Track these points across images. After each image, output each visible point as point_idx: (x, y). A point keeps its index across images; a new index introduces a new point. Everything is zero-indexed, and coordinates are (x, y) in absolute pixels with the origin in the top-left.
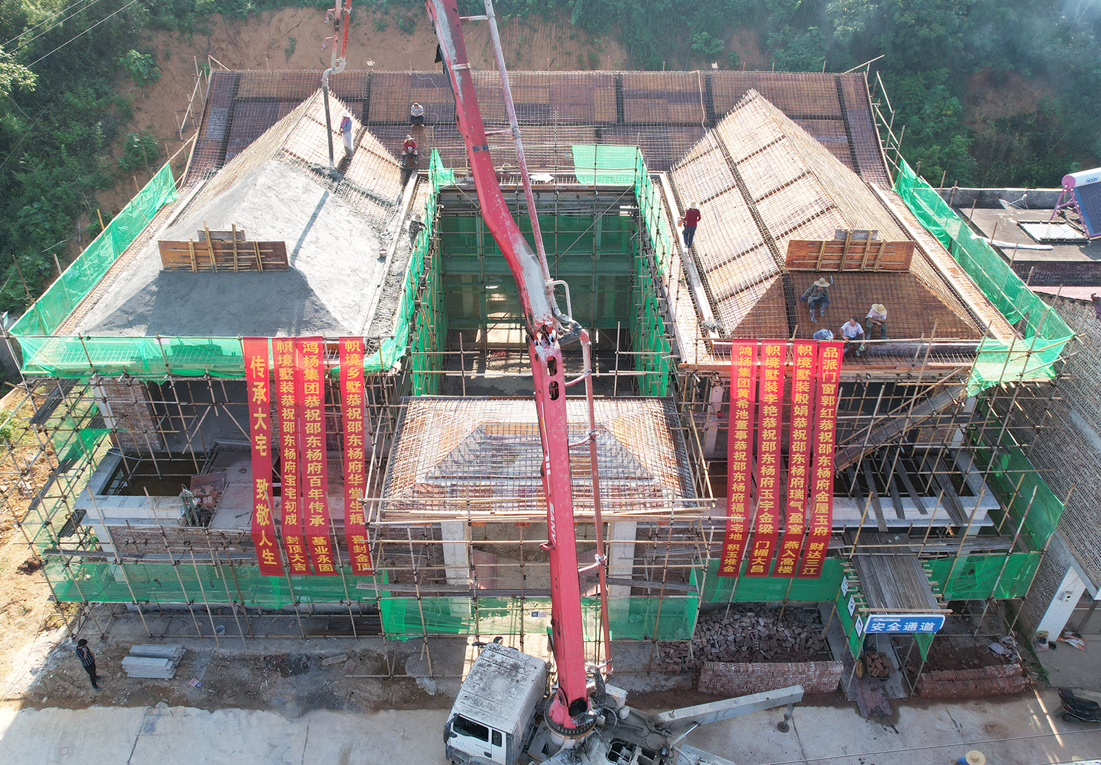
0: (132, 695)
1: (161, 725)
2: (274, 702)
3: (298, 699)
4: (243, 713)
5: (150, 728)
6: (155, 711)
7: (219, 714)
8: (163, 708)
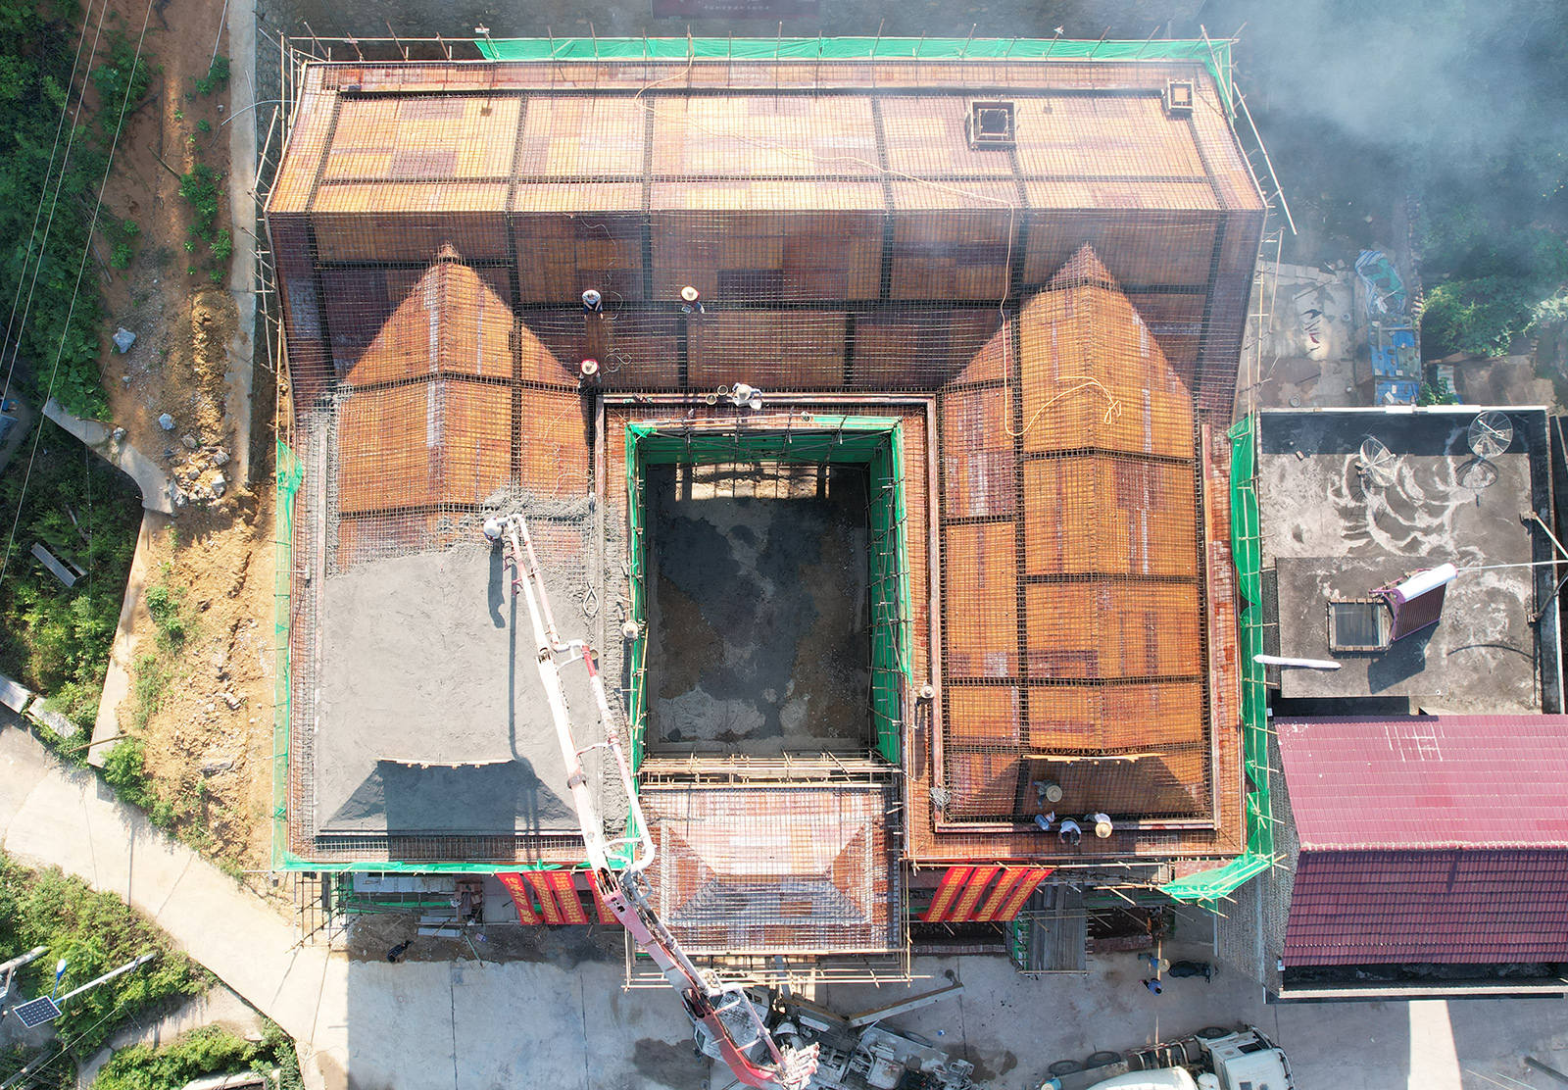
0: (433, 951)
1: (465, 974)
2: (550, 955)
3: (568, 952)
4: (527, 965)
5: (458, 980)
6: (457, 965)
7: (508, 966)
8: (461, 962)
